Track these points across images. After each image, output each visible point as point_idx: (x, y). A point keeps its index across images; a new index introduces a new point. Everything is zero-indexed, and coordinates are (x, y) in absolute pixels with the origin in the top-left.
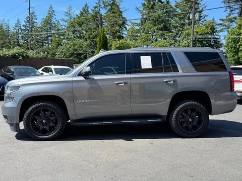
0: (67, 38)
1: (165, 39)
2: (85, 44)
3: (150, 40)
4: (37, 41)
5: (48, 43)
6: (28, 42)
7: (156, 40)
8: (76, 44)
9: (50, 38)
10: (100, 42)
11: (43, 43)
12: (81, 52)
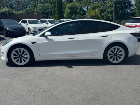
0: (40, 3)
1: (98, 2)
2: (51, 6)
3: (89, 3)
4: (23, 5)
5: (29, 6)
6: (17, 5)
7: (93, 3)
8: (45, 6)
9: (30, 3)
10: (57, 4)
11: (26, 6)
12: (48, 11)
